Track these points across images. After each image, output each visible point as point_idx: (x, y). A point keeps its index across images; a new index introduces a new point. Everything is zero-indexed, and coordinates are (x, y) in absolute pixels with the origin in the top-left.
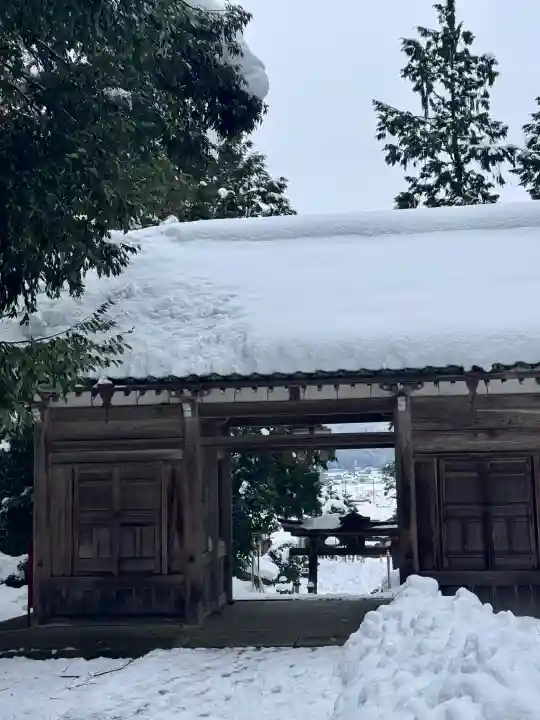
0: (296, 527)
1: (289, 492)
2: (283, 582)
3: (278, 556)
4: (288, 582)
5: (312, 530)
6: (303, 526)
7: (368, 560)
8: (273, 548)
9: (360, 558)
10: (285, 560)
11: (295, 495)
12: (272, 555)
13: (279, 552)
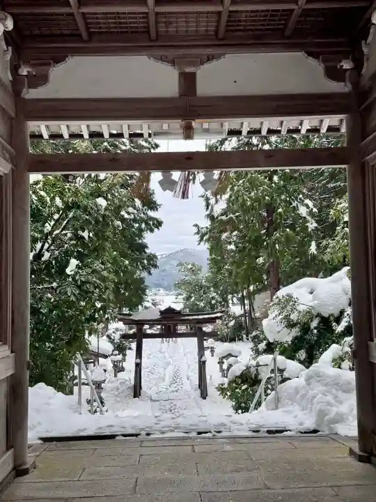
0: (127, 317)
1: (123, 291)
2: (116, 355)
3: (112, 337)
4: (119, 354)
5: (139, 320)
6: (132, 317)
7: (179, 339)
8: (110, 332)
9: (174, 339)
10: (117, 340)
11: (127, 294)
12: (108, 336)
13: (114, 335)
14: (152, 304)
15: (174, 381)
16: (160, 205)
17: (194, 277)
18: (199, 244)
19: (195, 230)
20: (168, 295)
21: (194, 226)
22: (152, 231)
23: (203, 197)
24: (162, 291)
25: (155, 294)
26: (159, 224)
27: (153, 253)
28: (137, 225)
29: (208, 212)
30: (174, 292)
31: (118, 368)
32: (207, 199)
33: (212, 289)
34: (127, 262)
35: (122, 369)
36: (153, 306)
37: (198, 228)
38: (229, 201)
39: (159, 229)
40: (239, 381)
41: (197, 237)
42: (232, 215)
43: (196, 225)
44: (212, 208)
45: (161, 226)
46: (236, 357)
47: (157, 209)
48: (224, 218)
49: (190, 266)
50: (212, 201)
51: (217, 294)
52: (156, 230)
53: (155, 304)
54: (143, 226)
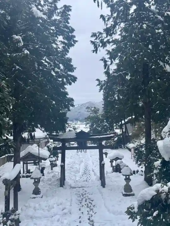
1: (52, 121)
2: (52, 157)
3: (50, 148)
4: (54, 157)
6: (59, 137)
7: (88, 150)
9: (85, 150)
11: (54, 122)
12: (48, 147)
13: (51, 146)
14: (73, 129)
15: (85, 173)
16: (75, 68)
17: (95, 114)
18: (100, 91)
19: (97, 83)
20: (81, 124)
21: (96, 80)
22: (70, 84)
23: (102, 60)
24: (79, 123)
25: (76, 124)
26: (74, 79)
27: (71, 97)
28: (60, 79)
29: (106, 70)
30: (85, 123)
31: (53, 165)
32: (105, 62)
33: (105, 120)
34: (54, 102)
35: (56, 165)
36: (73, 130)
37: (99, 82)
38: (118, 65)
39: (74, 82)
40: (150, 206)
41: (99, 87)
42: (121, 73)
43: (98, 80)
44: (108, 67)
45: (76, 81)
46: (121, 159)
47: (73, 71)
48: (115, 74)
49: (93, 109)
50: (109, 63)
51: (108, 123)
52: (73, 83)
53: (75, 129)
54: (65, 80)
